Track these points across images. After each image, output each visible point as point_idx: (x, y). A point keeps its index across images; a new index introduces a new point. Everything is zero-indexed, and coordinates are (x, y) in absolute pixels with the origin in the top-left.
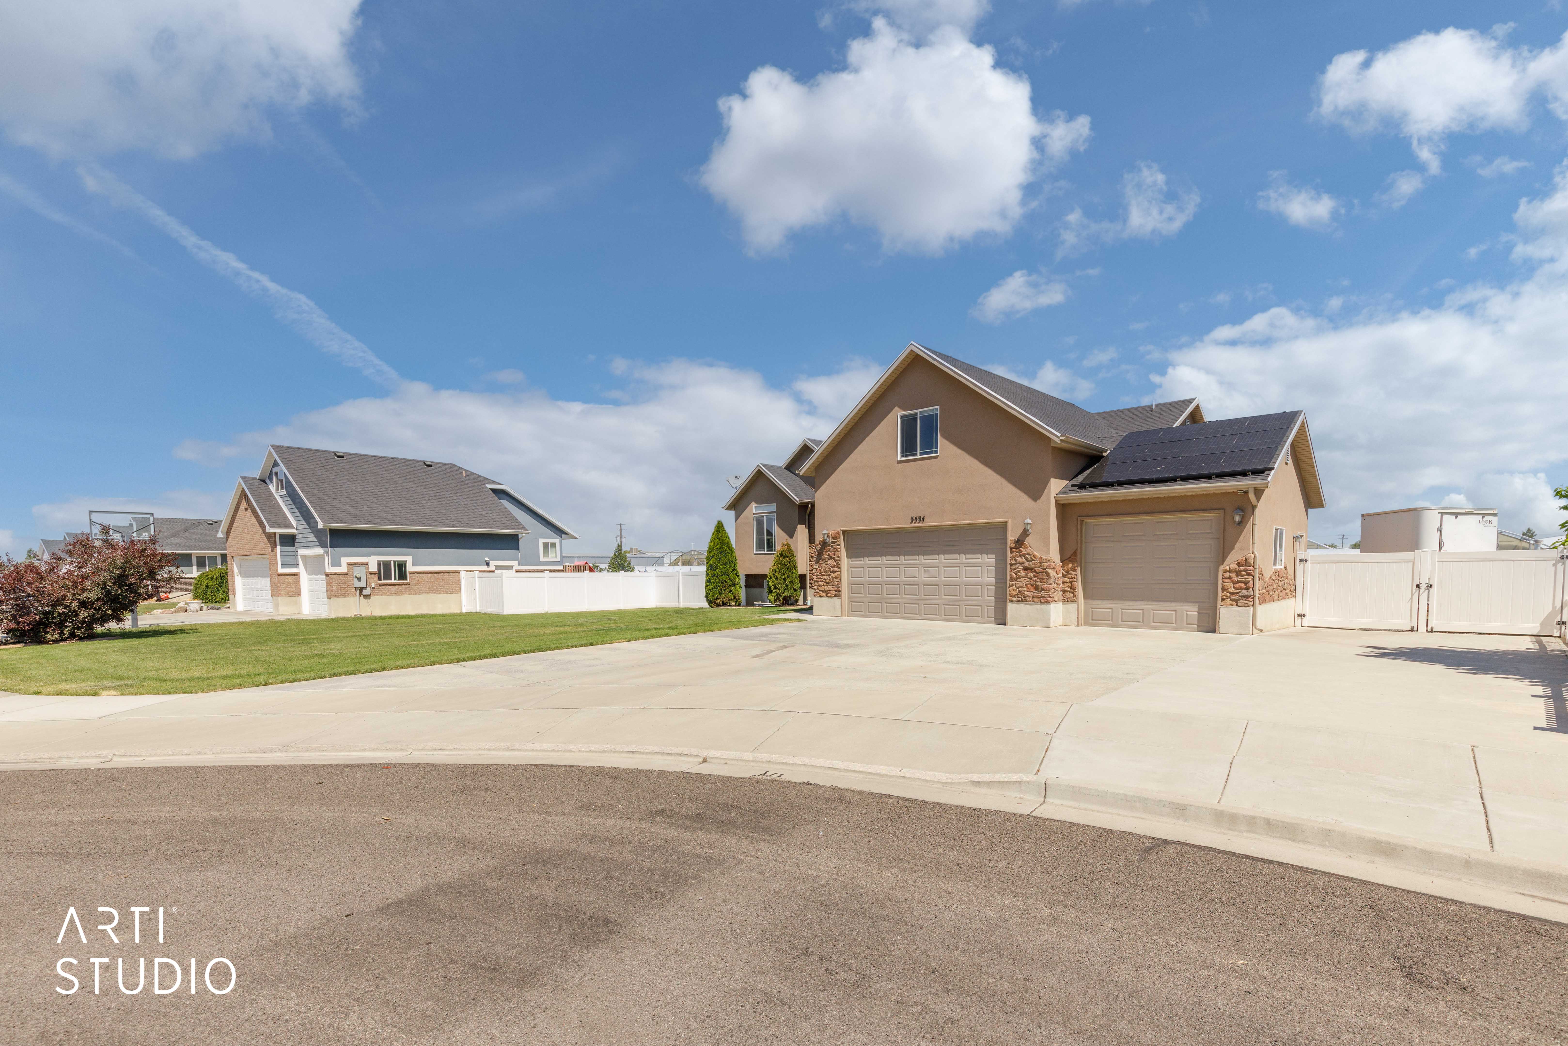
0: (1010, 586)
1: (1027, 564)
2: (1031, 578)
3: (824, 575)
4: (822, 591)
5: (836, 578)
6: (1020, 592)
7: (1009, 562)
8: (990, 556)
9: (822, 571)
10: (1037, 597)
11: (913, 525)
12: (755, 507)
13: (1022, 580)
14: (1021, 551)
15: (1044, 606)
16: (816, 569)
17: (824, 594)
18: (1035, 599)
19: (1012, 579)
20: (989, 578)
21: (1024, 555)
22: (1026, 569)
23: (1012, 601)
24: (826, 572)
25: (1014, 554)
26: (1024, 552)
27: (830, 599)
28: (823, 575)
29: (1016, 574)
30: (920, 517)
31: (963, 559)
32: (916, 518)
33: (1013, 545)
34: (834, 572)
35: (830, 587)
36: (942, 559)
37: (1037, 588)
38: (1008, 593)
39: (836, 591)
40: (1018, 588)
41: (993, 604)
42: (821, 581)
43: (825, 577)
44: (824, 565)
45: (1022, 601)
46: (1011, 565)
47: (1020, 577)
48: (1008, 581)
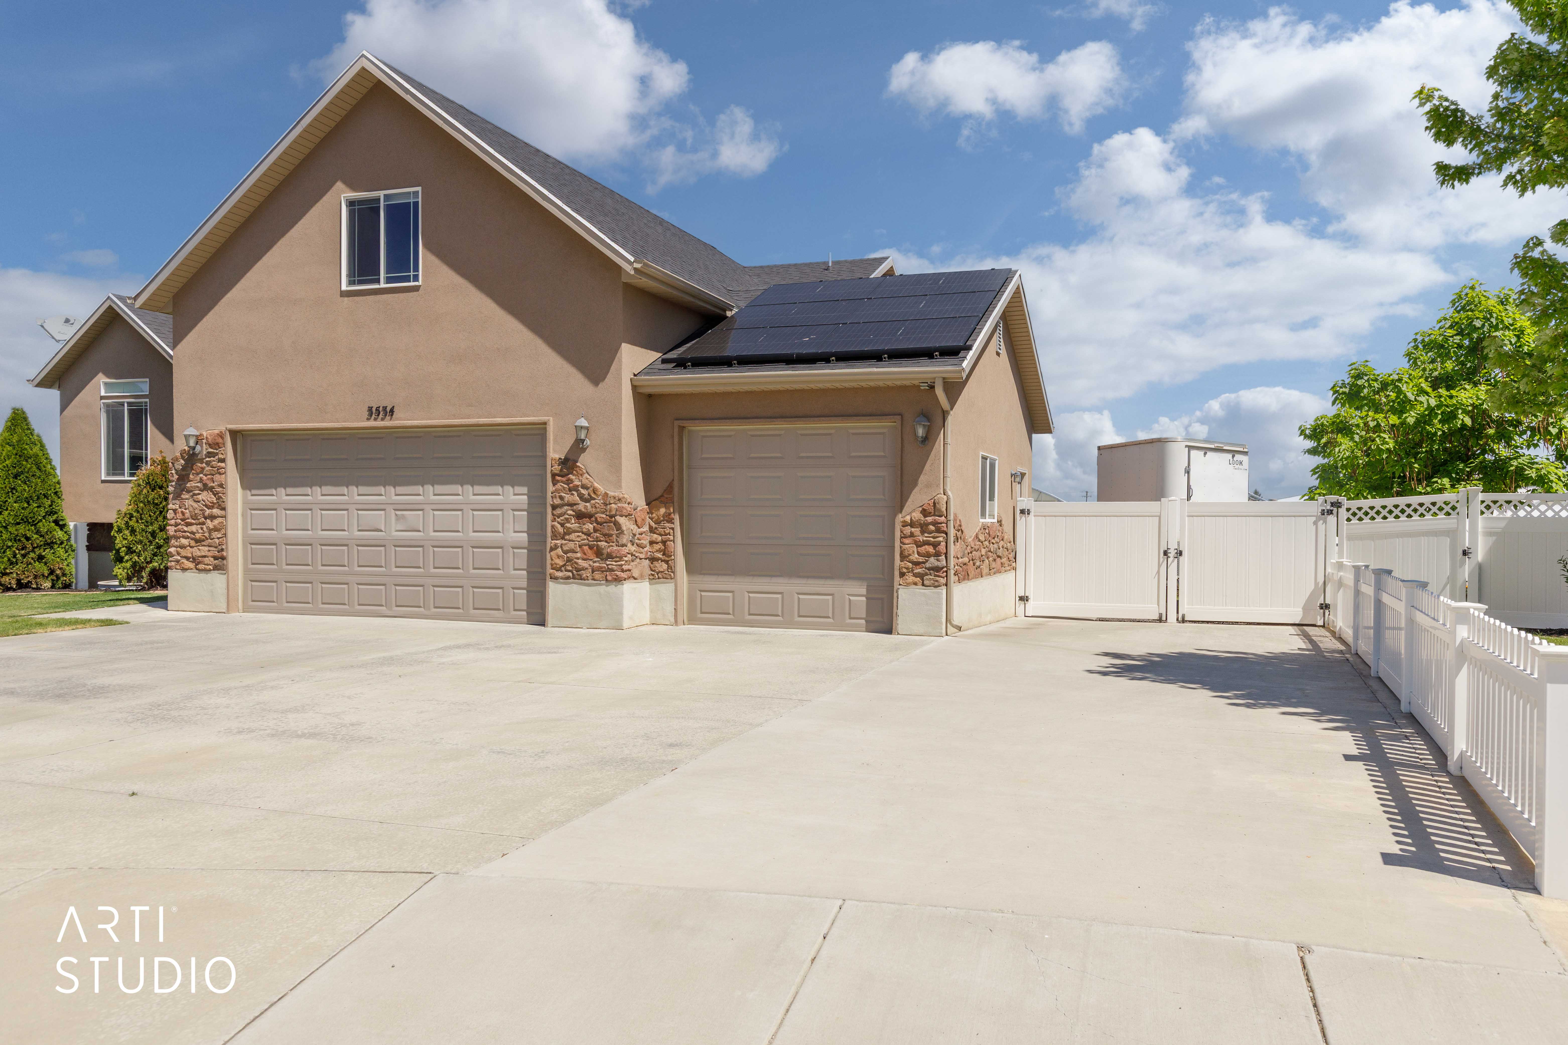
0: (552, 549)
1: (582, 506)
2: (588, 534)
3: (191, 524)
4: (187, 558)
5: (216, 529)
6: (569, 560)
7: (549, 501)
8: (518, 489)
9: (188, 515)
10: (600, 569)
11: (372, 423)
12: (104, 382)
13: (573, 536)
14: (571, 481)
15: (612, 588)
16: (175, 511)
17: (192, 565)
18: (597, 575)
19: (555, 536)
20: (516, 533)
21: (576, 488)
22: (581, 516)
23: (556, 578)
24: (194, 517)
25: (559, 486)
26: (577, 483)
27: (203, 576)
28: (188, 524)
29: (562, 525)
30: (385, 408)
32: (377, 409)
33: (557, 468)
34: (212, 517)
35: (204, 551)
36: (429, 493)
37: (599, 553)
38: (549, 561)
39: (215, 558)
40: (566, 552)
41: (524, 583)
42: (184, 537)
43: (194, 528)
44: (191, 502)
45: (574, 578)
46: (554, 507)
47: (569, 532)
48: (549, 539)
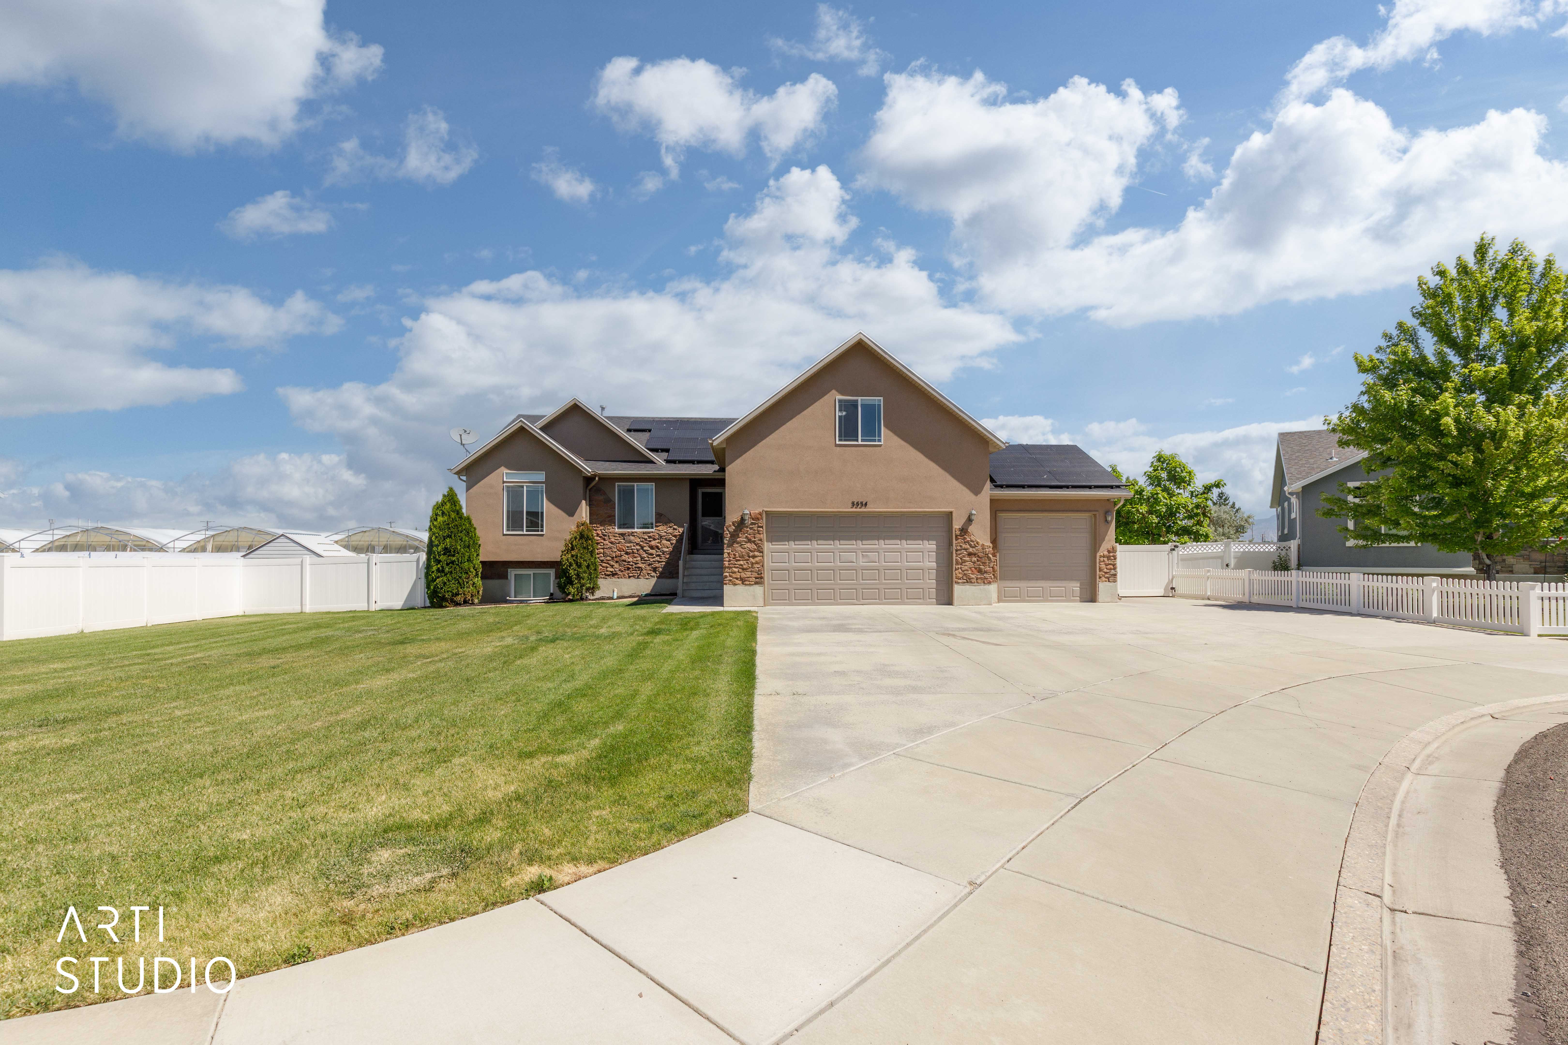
0: (956, 570)
1: (971, 550)
2: (974, 563)
3: (739, 560)
4: (737, 579)
5: (757, 563)
6: (965, 574)
7: (954, 547)
8: (931, 542)
9: (737, 556)
10: (981, 578)
11: (854, 510)
12: (506, 473)
13: (967, 564)
14: (966, 538)
15: (987, 587)
16: (729, 554)
17: (740, 582)
18: (979, 581)
19: (957, 563)
20: (931, 563)
21: (968, 542)
22: (970, 554)
23: (958, 583)
24: (742, 556)
25: (959, 541)
26: (968, 539)
27: (747, 587)
28: (737, 561)
29: (961, 559)
30: (862, 503)
31: (905, 544)
32: (857, 503)
33: (958, 533)
34: (754, 557)
35: (748, 574)
36: (882, 544)
37: (980, 571)
38: (954, 575)
39: (756, 578)
40: (963, 571)
41: (935, 586)
42: (735, 567)
43: (741, 562)
44: (740, 549)
45: (967, 582)
46: (957, 550)
47: (965, 561)
48: (954, 566)
